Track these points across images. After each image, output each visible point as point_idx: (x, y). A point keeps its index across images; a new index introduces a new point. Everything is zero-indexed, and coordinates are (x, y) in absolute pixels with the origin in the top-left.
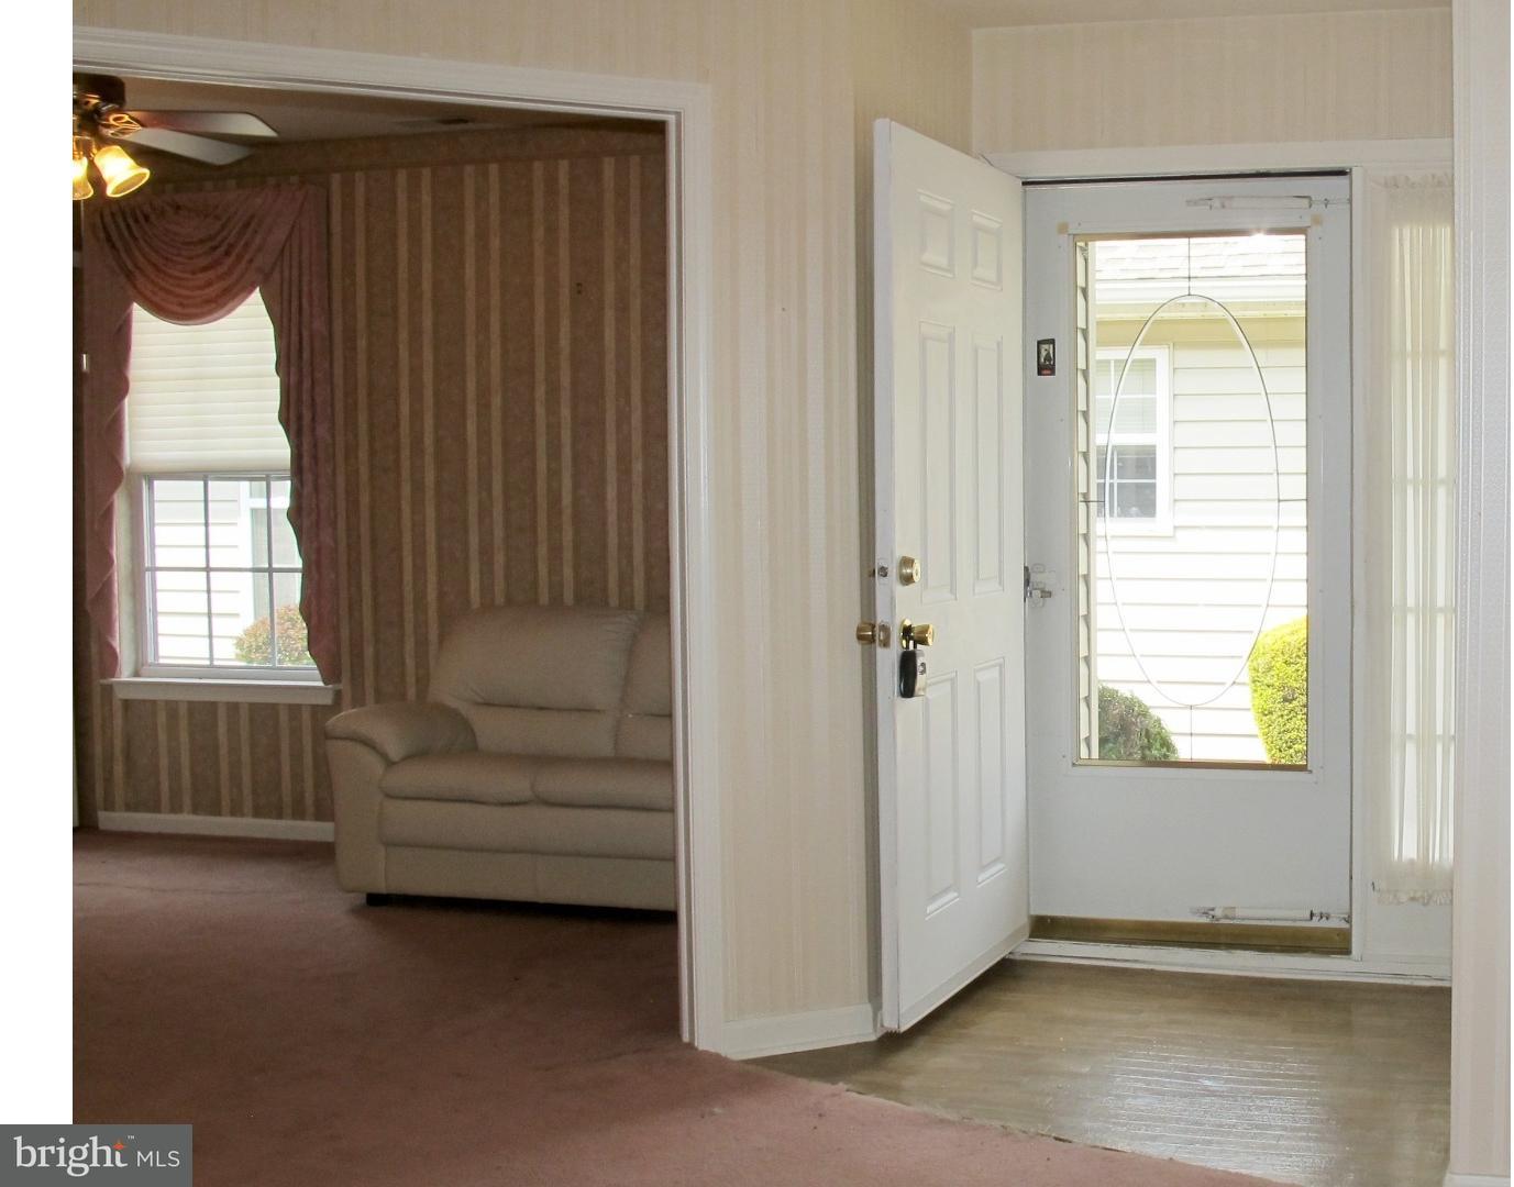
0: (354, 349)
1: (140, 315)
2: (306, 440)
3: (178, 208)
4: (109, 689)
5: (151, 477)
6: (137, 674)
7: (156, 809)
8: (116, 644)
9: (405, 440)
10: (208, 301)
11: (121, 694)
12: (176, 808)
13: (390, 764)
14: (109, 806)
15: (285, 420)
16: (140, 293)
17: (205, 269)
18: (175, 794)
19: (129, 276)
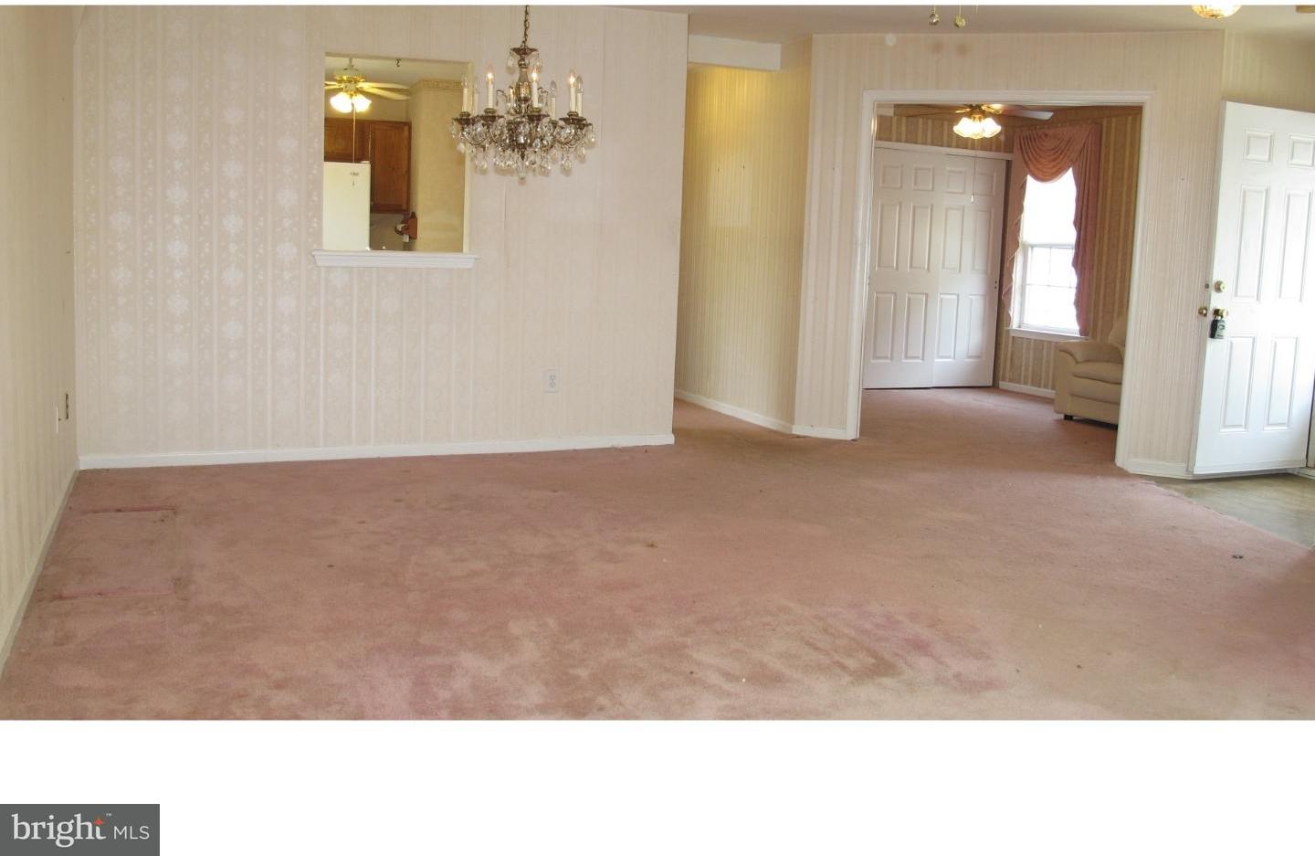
0: (1106, 195)
1: (1030, 179)
2: (1082, 232)
3: (1047, 135)
4: (1008, 331)
5: (1032, 246)
6: (1020, 327)
7: (1019, 382)
8: (1011, 314)
9: (1122, 235)
10: (1053, 174)
11: (1012, 334)
12: (1026, 383)
13: (1077, 362)
14: (1004, 380)
15: (1075, 223)
16: (1030, 171)
17: (1054, 160)
18: (1026, 377)
19: (1027, 164)
